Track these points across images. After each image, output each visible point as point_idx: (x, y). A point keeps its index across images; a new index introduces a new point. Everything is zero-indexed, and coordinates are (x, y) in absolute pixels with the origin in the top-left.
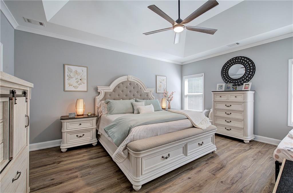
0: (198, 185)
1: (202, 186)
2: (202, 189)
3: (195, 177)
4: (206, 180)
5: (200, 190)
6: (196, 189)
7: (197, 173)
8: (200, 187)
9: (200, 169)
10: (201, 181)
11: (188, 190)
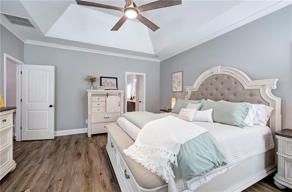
0: (90, 176)
1: (87, 178)
2: (84, 176)
3: (99, 179)
4: (89, 184)
5: (85, 175)
6: (87, 174)
7: (104, 182)
8: (87, 176)
9: (107, 187)
10: (92, 180)
11: (91, 169)
